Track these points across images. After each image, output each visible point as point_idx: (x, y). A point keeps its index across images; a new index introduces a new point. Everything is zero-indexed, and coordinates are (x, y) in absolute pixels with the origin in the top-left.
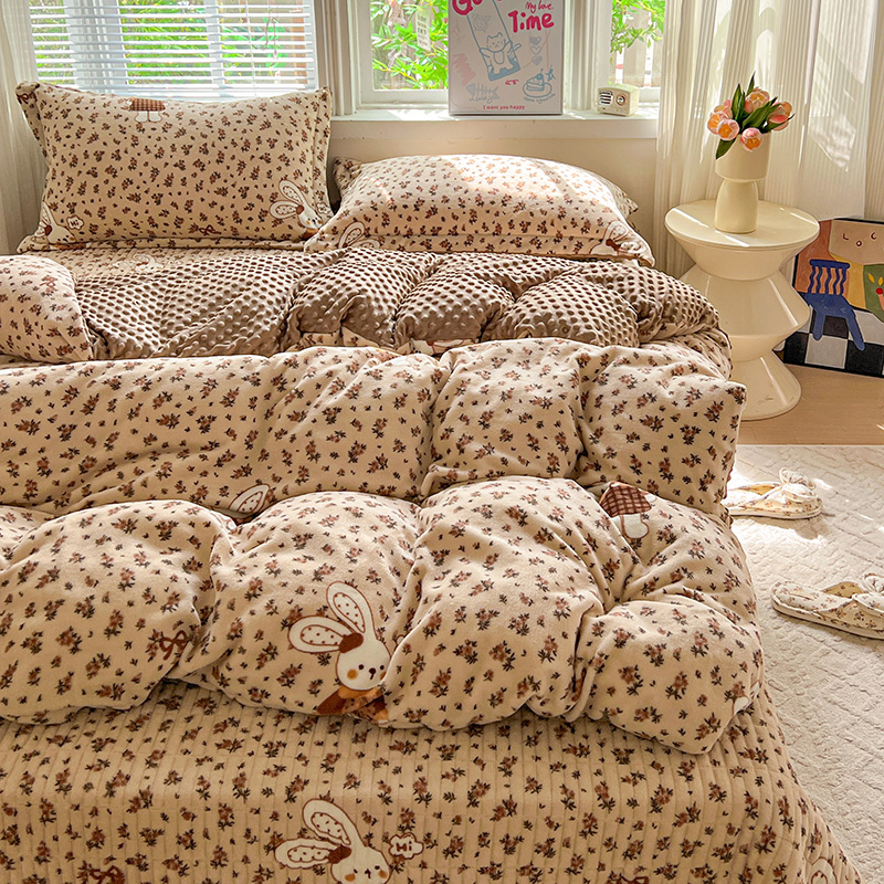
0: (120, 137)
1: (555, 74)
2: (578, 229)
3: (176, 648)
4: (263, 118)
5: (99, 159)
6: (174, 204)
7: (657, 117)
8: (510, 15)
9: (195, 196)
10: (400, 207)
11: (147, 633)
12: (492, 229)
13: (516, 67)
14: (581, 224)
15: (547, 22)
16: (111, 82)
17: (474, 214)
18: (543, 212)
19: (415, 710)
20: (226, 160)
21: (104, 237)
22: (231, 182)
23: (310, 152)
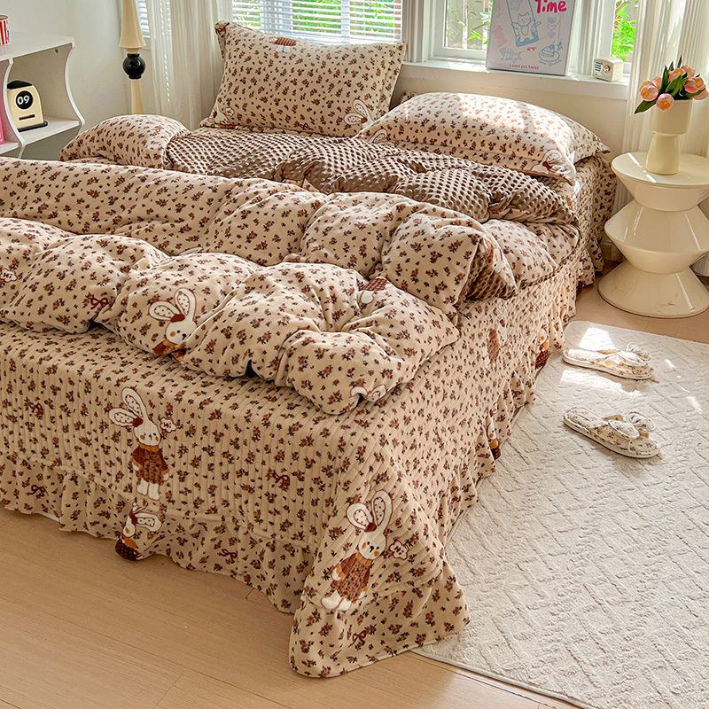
0: (263, 60)
1: (564, 46)
2: (526, 152)
3: (99, 305)
4: (353, 57)
5: (248, 73)
6: (286, 107)
7: (628, 84)
9: (300, 103)
10: (412, 122)
11: (85, 293)
12: (470, 145)
13: (536, 38)
14: (529, 149)
15: (562, 8)
16: (281, 27)
18: (506, 138)
19: (196, 358)
20: (323, 82)
21: (245, 123)
22: (323, 96)
23: (381, 83)
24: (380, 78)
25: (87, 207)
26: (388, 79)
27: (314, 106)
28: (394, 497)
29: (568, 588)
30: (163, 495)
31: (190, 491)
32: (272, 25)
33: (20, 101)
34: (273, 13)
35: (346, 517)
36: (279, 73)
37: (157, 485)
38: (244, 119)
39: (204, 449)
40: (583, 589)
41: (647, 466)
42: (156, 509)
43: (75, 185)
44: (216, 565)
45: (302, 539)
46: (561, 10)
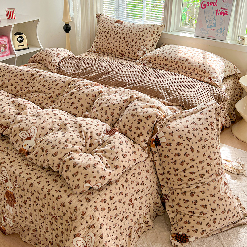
0: (110, 28)
1: (226, 29)
2: (203, 72)
4: (143, 29)
5: (104, 33)
6: (116, 46)
8: (216, 10)
9: (121, 45)
10: (159, 56)
12: (181, 67)
13: (215, 26)
15: (226, 14)
17: (177, 62)
18: (195, 66)
19: (31, 157)
20: (130, 38)
21: (102, 52)
22: (130, 44)
23: (153, 39)
24: (152, 38)
25: (19, 85)
26: (156, 38)
27: (126, 47)
28: (96, 236)
30: (14, 212)
31: (23, 213)
32: (118, 16)
33: (19, 39)
34: (118, 11)
35: (72, 243)
36: (115, 34)
37: (12, 208)
38: (102, 50)
39: (28, 198)
42: (12, 217)
43: (16, 76)
44: (35, 243)
45: (62, 243)
46: (225, 15)
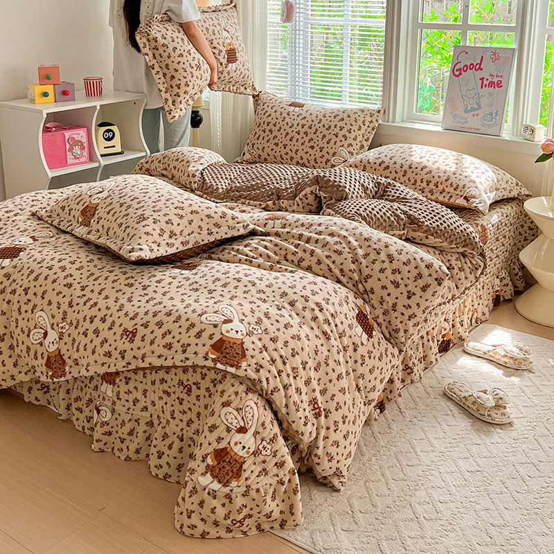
0: (279, 117)
1: (500, 114)
2: (453, 188)
4: (342, 117)
5: (268, 125)
6: (291, 150)
8: (480, 79)
9: (300, 148)
10: (372, 163)
12: (413, 181)
13: (479, 108)
14: (455, 186)
15: (499, 85)
17: (405, 172)
18: (439, 177)
20: (318, 133)
21: (264, 161)
22: (317, 144)
24: (361, 133)
26: (367, 133)
27: (310, 150)
29: (397, 503)
30: (115, 393)
31: (131, 392)
32: (294, 93)
33: (106, 135)
35: (220, 416)
36: (288, 126)
37: (112, 386)
38: (263, 158)
40: (408, 506)
41: (498, 430)
42: (109, 404)
46: (498, 87)
